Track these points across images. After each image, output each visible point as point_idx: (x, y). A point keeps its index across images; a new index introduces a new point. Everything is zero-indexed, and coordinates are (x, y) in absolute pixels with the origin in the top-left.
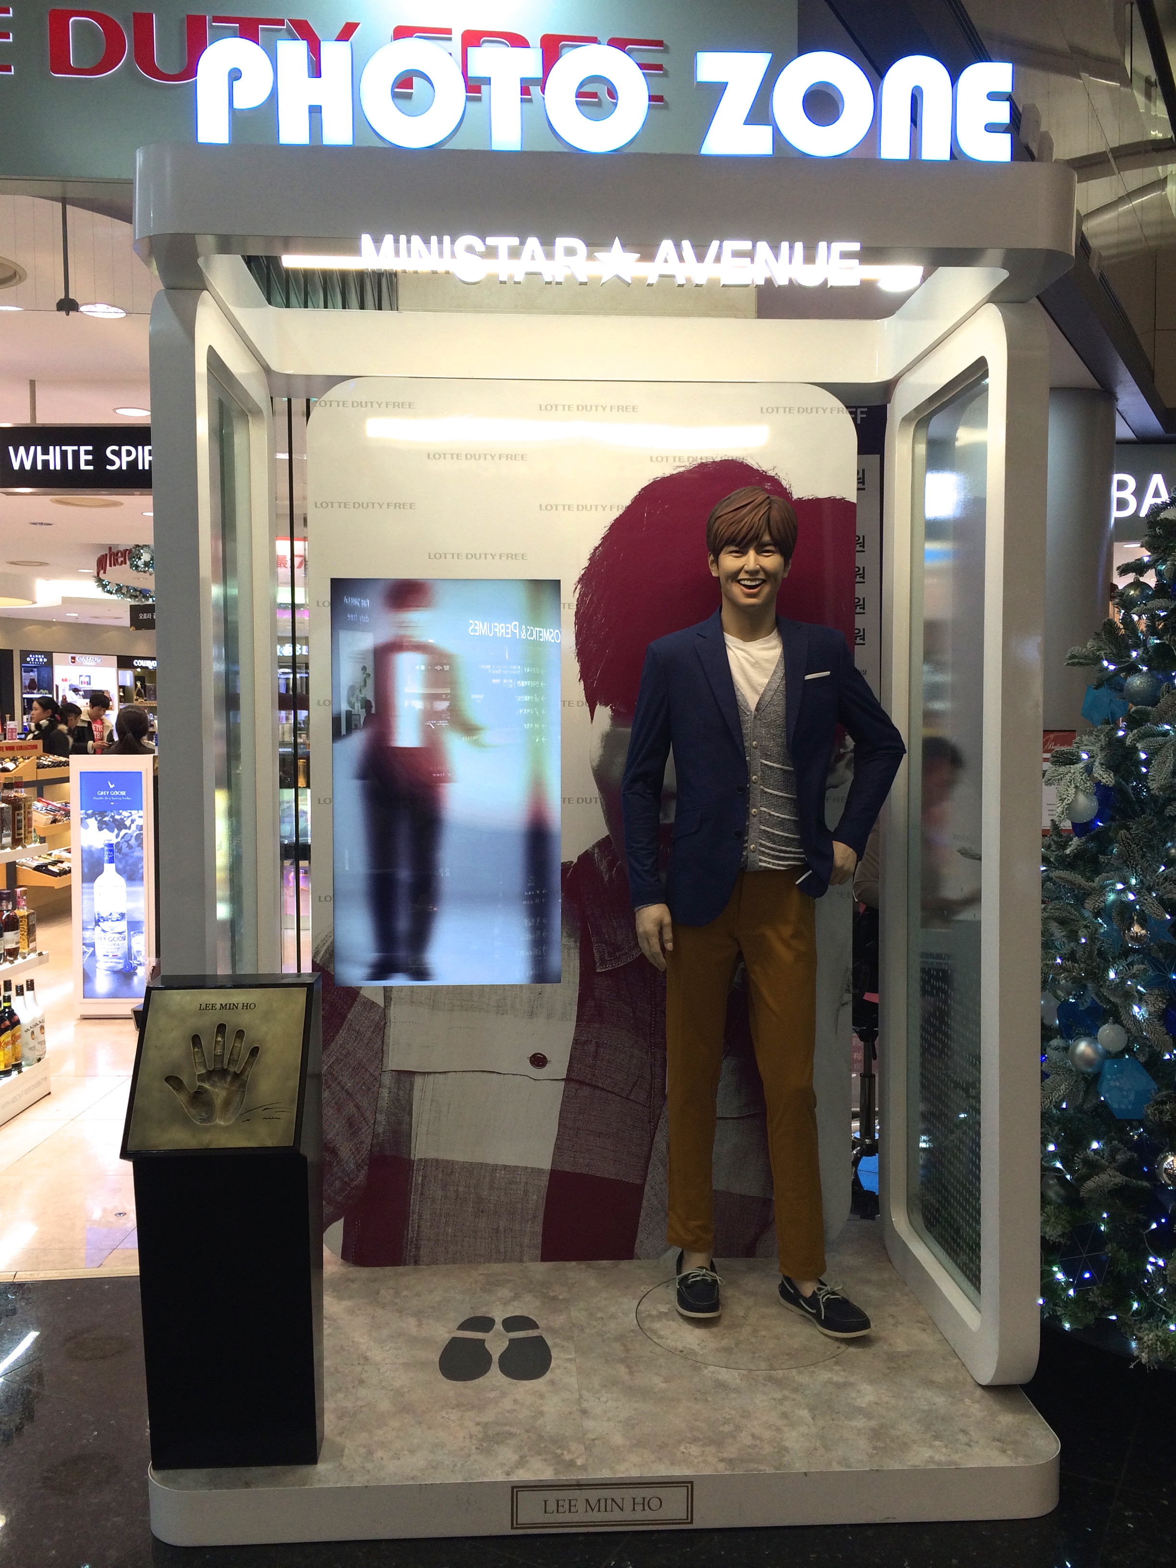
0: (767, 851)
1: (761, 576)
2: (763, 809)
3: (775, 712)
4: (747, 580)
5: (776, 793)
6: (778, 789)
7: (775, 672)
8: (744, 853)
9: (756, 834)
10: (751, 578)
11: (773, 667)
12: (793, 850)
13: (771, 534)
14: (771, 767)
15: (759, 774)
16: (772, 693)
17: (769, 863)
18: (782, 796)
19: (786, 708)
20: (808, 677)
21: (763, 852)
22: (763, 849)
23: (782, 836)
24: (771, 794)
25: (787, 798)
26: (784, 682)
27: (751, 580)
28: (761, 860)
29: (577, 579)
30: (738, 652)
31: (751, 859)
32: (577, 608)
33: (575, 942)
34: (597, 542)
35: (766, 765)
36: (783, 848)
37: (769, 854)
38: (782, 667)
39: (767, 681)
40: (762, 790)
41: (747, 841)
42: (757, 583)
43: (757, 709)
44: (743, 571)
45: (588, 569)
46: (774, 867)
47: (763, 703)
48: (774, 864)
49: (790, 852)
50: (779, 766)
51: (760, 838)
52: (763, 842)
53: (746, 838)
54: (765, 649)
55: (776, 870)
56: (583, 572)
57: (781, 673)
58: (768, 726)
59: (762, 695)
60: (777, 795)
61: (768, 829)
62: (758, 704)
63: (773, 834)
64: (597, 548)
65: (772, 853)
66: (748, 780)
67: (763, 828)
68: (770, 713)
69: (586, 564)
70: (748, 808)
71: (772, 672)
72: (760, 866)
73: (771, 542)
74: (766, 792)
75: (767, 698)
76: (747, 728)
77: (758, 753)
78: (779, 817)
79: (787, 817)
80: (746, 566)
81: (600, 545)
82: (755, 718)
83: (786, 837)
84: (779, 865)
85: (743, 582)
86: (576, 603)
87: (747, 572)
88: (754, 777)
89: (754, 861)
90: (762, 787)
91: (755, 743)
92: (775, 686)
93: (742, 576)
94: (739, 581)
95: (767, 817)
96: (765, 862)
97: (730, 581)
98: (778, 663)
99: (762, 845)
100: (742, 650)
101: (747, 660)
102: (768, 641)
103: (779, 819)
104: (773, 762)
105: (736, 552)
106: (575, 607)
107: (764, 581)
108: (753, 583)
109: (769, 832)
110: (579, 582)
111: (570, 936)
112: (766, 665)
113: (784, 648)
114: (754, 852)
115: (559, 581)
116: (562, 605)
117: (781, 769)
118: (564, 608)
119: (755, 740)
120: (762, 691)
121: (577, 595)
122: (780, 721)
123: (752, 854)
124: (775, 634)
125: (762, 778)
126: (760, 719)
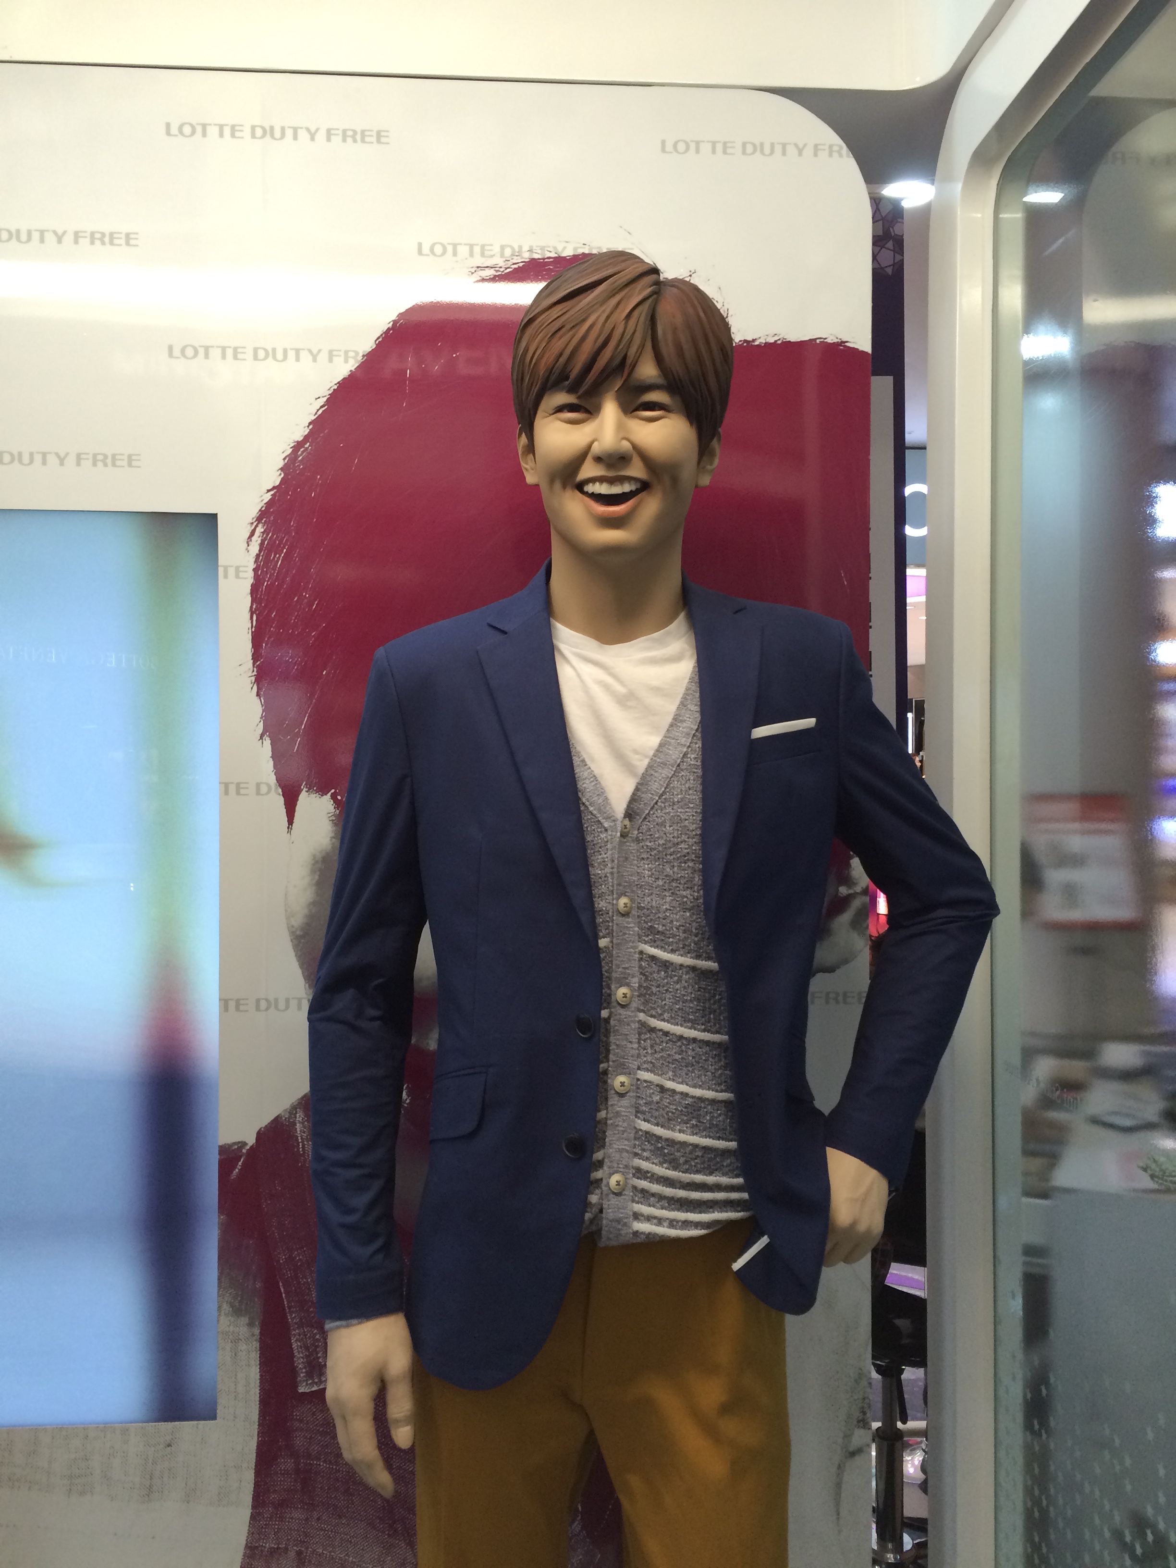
0: (655, 1188)
1: (637, 470)
2: (644, 1075)
3: (676, 820)
4: (601, 480)
5: (678, 1030)
6: (686, 1020)
7: (677, 720)
8: (594, 1198)
9: (625, 1145)
10: (611, 474)
11: (670, 707)
12: (725, 1180)
13: (659, 359)
14: (666, 965)
15: (635, 982)
16: (667, 772)
17: (660, 1221)
18: (694, 1040)
19: (704, 812)
20: (761, 732)
21: (643, 1191)
22: (643, 1184)
23: (696, 1146)
24: (666, 1034)
25: (707, 1043)
26: (699, 744)
27: (611, 481)
28: (637, 1216)
29: (254, 512)
30: (588, 671)
31: (609, 1214)
32: (256, 577)
33: (251, 1325)
34: (300, 432)
35: (653, 958)
36: (699, 1178)
37: (661, 1197)
38: (694, 707)
39: (654, 741)
40: (643, 1024)
41: (600, 1164)
42: (627, 488)
43: (630, 814)
44: (589, 459)
45: (279, 491)
46: (673, 1233)
47: (646, 797)
48: (672, 1223)
49: (718, 1188)
50: (688, 961)
51: (636, 1155)
52: (645, 1165)
53: (598, 1155)
54: (654, 661)
55: (677, 1241)
56: (268, 497)
57: (692, 721)
58: (659, 856)
59: (644, 776)
60: (681, 1037)
61: (659, 1131)
62: (634, 799)
63: (671, 1142)
64: (298, 446)
65: (669, 1191)
66: (603, 999)
67: (645, 1126)
68: (663, 824)
69: (274, 478)
70: (605, 1072)
71: (669, 719)
72: (636, 1233)
73: (661, 381)
74: (653, 1030)
75: (656, 786)
76: (604, 863)
77: (632, 926)
78: (685, 1095)
79: (709, 1094)
80: (596, 444)
81: (306, 438)
82: (623, 835)
83: (706, 1149)
84: (686, 1224)
85: (590, 488)
86: (252, 566)
87: (598, 459)
88: (623, 990)
89: (618, 1221)
90: (642, 1016)
91: (623, 901)
92: (675, 754)
93: (589, 470)
94: (580, 487)
95: (656, 1098)
96: (649, 1218)
97: (558, 485)
98: (684, 698)
99: (640, 1173)
100: (596, 664)
101: (606, 687)
102: (661, 643)
103: (689, 1101)
104: (673, 951)
105: (571, 408)
106: (251, 574)
107: (644, 486)
108: (616, 490)
109: (659, 1138)
110: (259, 519)
111: (237, 1312)
112: (656, 702)
113: (699, 662)
114: (618, 1194)
115: (214, 517)
116: (221, 571)
117: (693, 969)
118: (226, 576)
119: (624, 894)
120: (642, 765)
121: (255, 548)
122: (690, 845)
123: (614, 1201)
124: (680, 624)
125: (644, 993)
126: (637, 840)
